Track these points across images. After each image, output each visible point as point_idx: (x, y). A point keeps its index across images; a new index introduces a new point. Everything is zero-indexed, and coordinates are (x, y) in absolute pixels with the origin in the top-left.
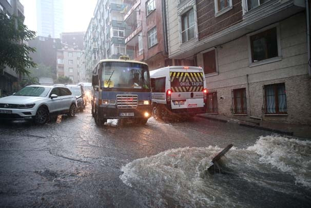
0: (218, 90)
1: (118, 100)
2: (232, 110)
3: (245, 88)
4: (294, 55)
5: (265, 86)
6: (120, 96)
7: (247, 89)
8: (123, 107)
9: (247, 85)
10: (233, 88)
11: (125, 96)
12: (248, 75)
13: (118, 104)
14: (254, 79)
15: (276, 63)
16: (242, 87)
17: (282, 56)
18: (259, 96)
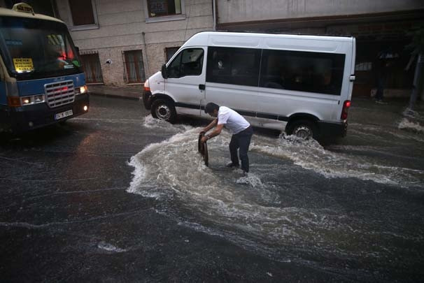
0: (100, 51)
1: (49, 94)
2: (125, 78)
3: (141, 50)
4: (199, 15)
5: (166, 48)
6: (50, 86)
7: (143, 52)
8: (57, 104)
9: (143, 46)
10: (123, 49)
11: (58, 85)
12: (143, 34)
13: (50, 101)
14: (153, 39)
15: (179, 22)
16: (137, 48)
17: (186, 15)
18: (160, 61)
